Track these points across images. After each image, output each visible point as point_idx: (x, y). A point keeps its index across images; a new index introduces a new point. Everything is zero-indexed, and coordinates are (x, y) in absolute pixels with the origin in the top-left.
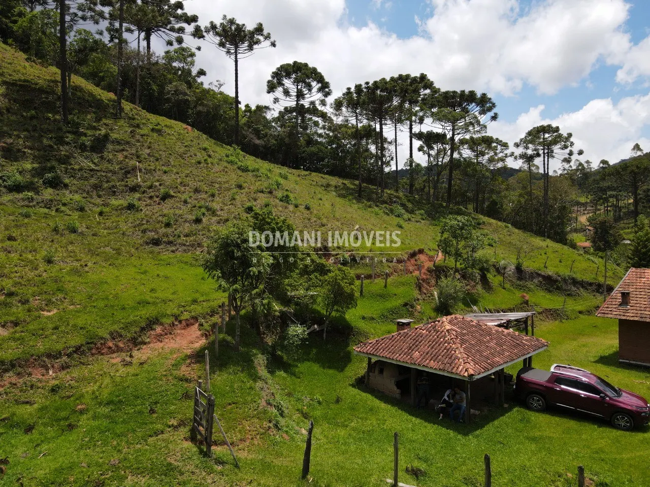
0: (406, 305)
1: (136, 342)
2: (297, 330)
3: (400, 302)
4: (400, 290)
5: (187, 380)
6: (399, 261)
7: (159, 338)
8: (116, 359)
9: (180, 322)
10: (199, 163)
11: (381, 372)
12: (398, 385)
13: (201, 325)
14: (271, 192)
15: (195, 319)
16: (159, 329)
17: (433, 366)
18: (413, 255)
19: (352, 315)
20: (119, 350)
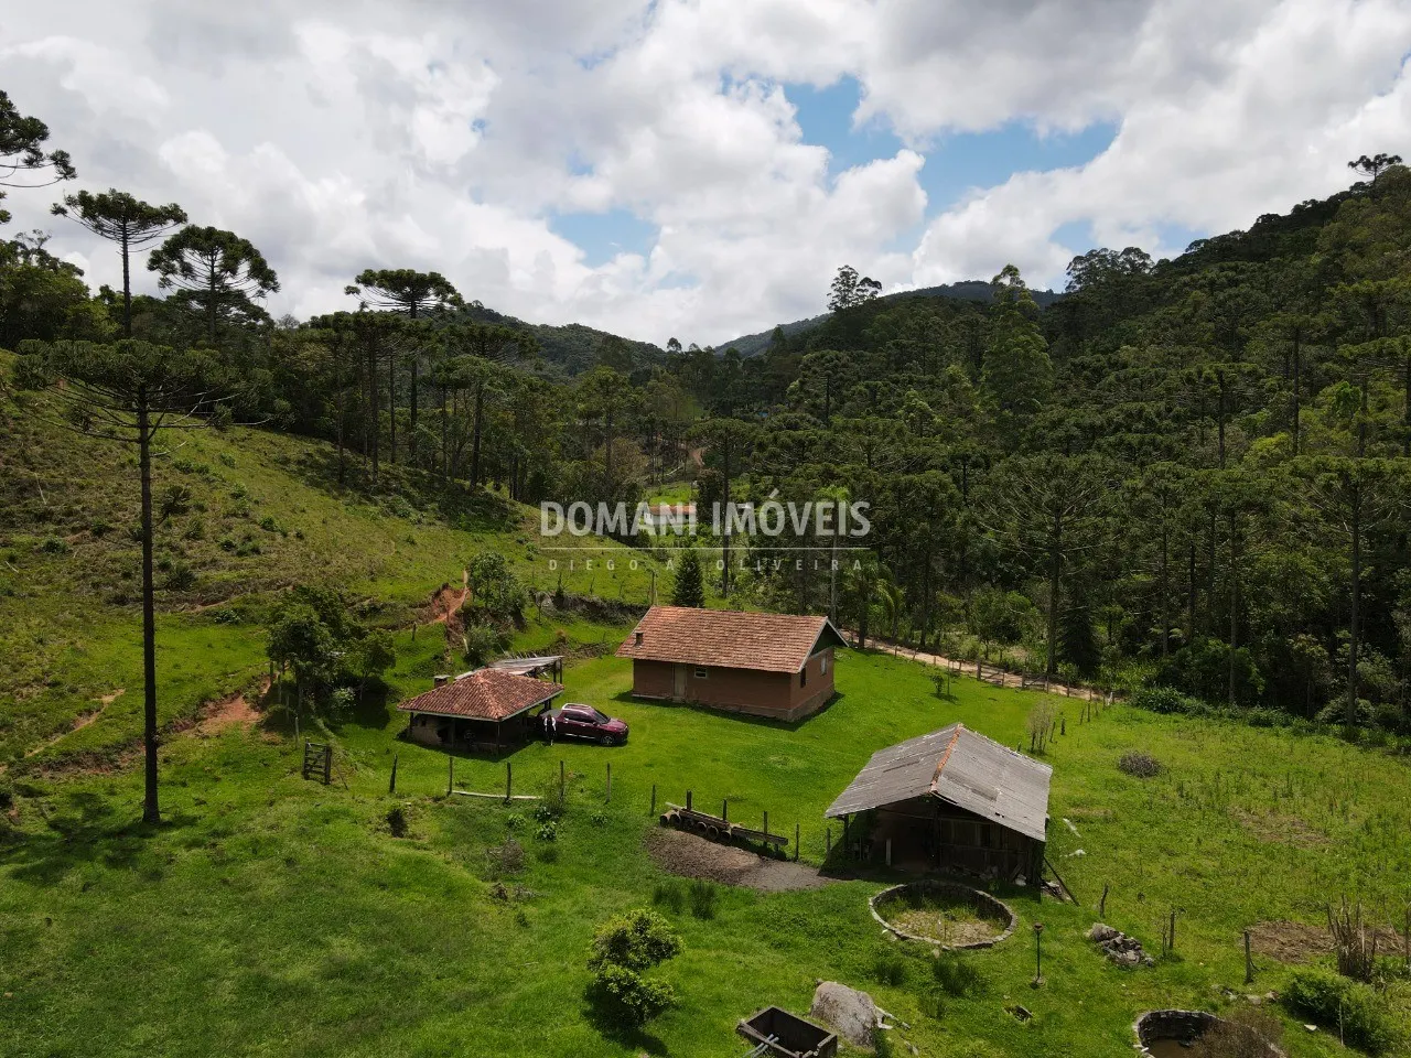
0: (436, 657)
1: (197, 720)
2: (344, 693)
3: (431, 655)
4: (430, 641)
5: (273, 743)
6: (423, 606)
7: (214, 713)
8: (189, 735)
9: (226, 696)
10: (123, 466)
11: (424, 724)
12: (439, 733)
13: (245, 698)
14: (246, 515)
15: (238, 692)
16: (211, 706)
17: (471, 714)
18: (437, 594)
19: (387, 676)
20: (187, 727)
